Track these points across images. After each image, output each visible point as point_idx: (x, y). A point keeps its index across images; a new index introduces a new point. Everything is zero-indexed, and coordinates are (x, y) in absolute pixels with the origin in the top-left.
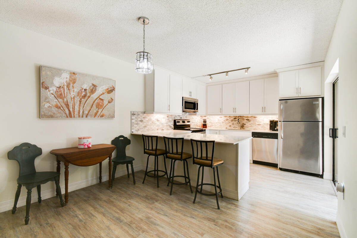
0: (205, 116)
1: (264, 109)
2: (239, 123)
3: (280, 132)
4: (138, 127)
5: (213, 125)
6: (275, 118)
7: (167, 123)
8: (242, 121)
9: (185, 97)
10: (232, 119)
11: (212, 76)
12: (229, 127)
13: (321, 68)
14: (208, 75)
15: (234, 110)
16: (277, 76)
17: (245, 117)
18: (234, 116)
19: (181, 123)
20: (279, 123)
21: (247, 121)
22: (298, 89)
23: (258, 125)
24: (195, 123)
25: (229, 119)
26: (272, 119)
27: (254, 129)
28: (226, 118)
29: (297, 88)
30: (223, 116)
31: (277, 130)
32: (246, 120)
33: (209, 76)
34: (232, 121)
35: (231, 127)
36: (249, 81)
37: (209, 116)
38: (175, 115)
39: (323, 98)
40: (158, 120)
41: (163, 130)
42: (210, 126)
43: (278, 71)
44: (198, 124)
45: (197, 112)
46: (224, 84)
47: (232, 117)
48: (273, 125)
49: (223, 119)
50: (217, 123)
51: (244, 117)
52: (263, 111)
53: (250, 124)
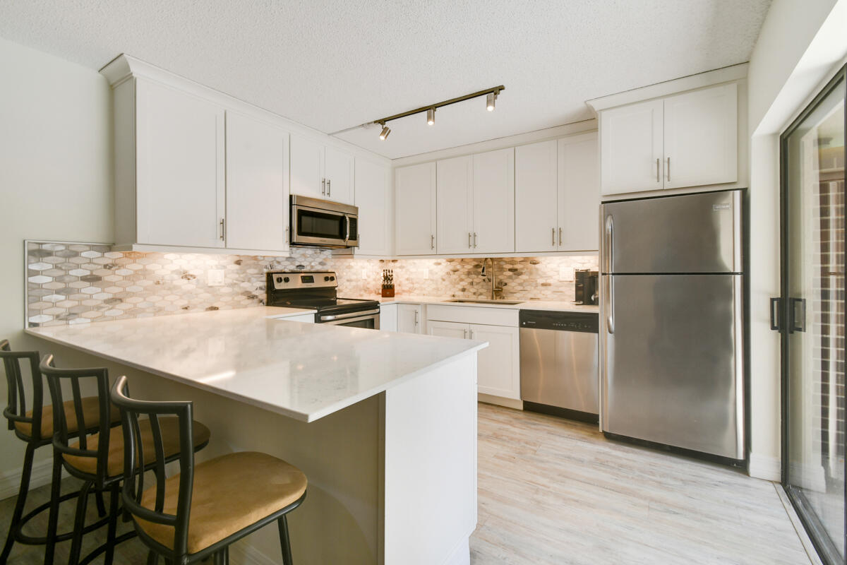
0: (393, 261)
1: (557, 236)
2: (490, 280)
3: (605, 311)
4: (69, 304)
5: (416, 286)
6: (591, 263)
7: (233, 285)
8: (497, 273)
9: (299, 198)
10: (469, 267)
11: (388, 124)
12: (462, 293)
13: (739, 87)
14: (375, 122)
15: (472, 238)
16: (595, 129)
17: (507, 263)
18: (475, 260)
19: (296, 283)
20: (601, 279)
21: (511, 273)
22: (663, 165)
23: (543, 285)
24: (357, 280)
25: (459, 267)
26: (582, 268)
27: (532, 299)
28: (451, 266)
29: (658, 160)
30: (444, 261)
31: (595, 303)
32: (510, 270)
33: (380, 126)
34: (469, 273)
35: (466, 293)
36: (513, 148)
37: (404, 261)
38: (275, 258)
39: (745, 193)
40: (186, 276)
41: (216, 309)
42: (410, 291)
43: (597, 106)
44: (368, 286)
45: (356, 248)
46: (441, 159)
47: (468, 263)
48: (586, 285)
49: (444, 267)
50: (426, 280)
51: (502, 263)
52: (555, 241)
53: (520, 284)
